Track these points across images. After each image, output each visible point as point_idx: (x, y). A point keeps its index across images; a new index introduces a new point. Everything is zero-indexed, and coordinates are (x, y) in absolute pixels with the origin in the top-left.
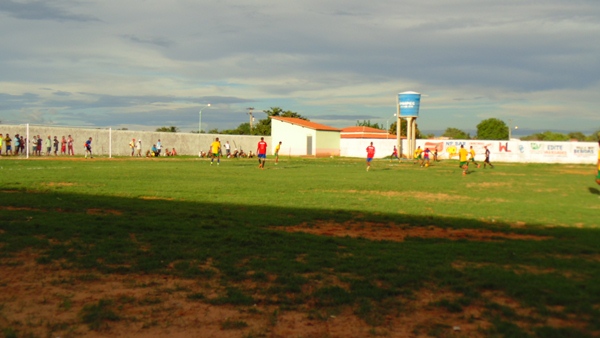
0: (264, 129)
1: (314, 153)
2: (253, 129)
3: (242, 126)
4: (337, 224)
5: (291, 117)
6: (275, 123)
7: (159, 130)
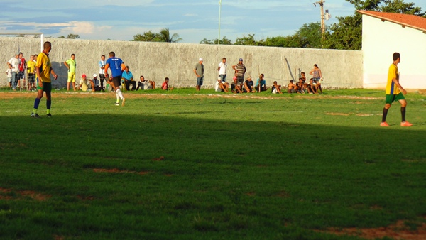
0: (348, 36)
3: (305, 30)
5: (402, 11)
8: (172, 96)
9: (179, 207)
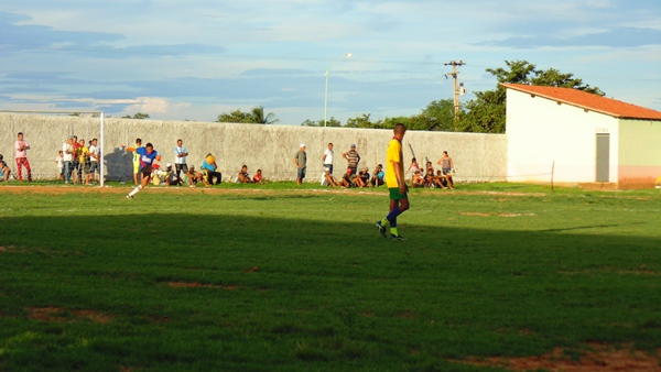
0: (488, 116)
1: (614, 177)
2: (461, 116)
3: (434, 108)
4: (639, 354)
5: (557, 84)
6: (516, 99)
7: (226, 119)
8: (268, 192)
9: (278, 330)
